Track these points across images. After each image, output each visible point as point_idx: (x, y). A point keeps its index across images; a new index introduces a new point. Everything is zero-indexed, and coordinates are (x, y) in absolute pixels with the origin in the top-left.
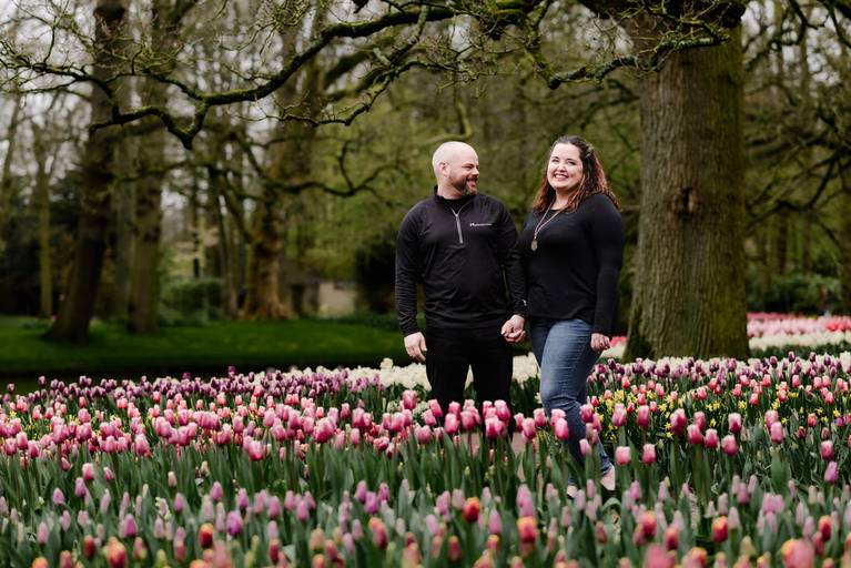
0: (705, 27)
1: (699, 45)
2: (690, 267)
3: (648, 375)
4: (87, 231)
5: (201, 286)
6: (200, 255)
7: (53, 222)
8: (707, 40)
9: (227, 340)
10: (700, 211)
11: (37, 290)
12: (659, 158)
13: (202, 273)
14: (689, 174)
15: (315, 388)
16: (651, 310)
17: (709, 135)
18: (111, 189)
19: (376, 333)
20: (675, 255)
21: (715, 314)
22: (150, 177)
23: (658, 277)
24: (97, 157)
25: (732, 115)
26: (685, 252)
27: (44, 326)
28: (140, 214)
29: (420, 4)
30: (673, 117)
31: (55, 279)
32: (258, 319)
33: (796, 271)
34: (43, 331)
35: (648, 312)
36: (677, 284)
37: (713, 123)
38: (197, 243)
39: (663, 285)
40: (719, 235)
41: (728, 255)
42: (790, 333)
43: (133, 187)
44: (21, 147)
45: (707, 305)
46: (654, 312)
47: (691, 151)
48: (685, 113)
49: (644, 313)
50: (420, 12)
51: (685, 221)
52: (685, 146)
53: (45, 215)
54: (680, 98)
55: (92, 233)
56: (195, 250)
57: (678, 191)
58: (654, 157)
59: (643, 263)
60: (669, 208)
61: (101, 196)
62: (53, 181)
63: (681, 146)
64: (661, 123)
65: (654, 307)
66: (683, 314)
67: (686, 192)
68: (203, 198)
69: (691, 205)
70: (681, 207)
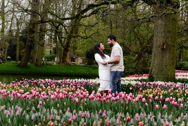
0: (173, 10)
1: (171, 13)
2: (163, 60)
3: (157, 86)
4: (28, 43)
5: (52, 56)
6: (52, 49)
7: (20, 40)
8: (173, 12)
9: (57, 69)
10: (167, 48)
11: (16, 55)
12: (158, 36)
13: (52, 53)
14: (164, 40)
15: (83, 84)
16: (154, 69)
17: (169, 32)
18: (34, 35)
19: (90, 69)
20: (160, 58)
21: (168, 71)
22: (43, 32)
23: (156, 62)
24: (31, 27)
25: (175, 28)
26: (163, 57)
27: (18, 63)
28: (40, 40)
29: (110, 1)
30: (162, 27)
31: (20, 53)
32: (64, 65)
33: (183, 61)
34: (17, 65)
35: (154, 70)
36: (161, 64)
37: (171, 29)
38: (51, 46)
39: (157, 64)
40: (170, 54)
41: (172, 58)
42: (183, 76)
43: (38, 34)
44: (14, 23)
45: (167, 69)
46: (155, 70)
47: (165, 35)
48: (164, 26)
49: (153, 70)
50: (110, 2)
51: (163, 50)
52: (164, 34)
53: (18, 39)
54: (163, 23)
55: (29, 44)
56: (51, 48)
57: (162, 44)
58: (157, 36)
59: (153, 59)
60: (160, 47)
61: (32, 36)
62: (20, 31)
63: (163, 34)
64: (159, 29)
65: (155, 69)
66: (161, 71)
67: (164, 44)
68: (53, 37)
69: (164, 47)
70: (162, 47)
